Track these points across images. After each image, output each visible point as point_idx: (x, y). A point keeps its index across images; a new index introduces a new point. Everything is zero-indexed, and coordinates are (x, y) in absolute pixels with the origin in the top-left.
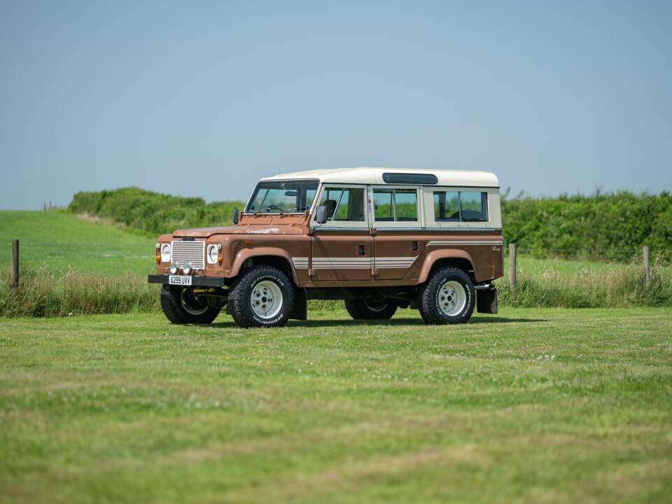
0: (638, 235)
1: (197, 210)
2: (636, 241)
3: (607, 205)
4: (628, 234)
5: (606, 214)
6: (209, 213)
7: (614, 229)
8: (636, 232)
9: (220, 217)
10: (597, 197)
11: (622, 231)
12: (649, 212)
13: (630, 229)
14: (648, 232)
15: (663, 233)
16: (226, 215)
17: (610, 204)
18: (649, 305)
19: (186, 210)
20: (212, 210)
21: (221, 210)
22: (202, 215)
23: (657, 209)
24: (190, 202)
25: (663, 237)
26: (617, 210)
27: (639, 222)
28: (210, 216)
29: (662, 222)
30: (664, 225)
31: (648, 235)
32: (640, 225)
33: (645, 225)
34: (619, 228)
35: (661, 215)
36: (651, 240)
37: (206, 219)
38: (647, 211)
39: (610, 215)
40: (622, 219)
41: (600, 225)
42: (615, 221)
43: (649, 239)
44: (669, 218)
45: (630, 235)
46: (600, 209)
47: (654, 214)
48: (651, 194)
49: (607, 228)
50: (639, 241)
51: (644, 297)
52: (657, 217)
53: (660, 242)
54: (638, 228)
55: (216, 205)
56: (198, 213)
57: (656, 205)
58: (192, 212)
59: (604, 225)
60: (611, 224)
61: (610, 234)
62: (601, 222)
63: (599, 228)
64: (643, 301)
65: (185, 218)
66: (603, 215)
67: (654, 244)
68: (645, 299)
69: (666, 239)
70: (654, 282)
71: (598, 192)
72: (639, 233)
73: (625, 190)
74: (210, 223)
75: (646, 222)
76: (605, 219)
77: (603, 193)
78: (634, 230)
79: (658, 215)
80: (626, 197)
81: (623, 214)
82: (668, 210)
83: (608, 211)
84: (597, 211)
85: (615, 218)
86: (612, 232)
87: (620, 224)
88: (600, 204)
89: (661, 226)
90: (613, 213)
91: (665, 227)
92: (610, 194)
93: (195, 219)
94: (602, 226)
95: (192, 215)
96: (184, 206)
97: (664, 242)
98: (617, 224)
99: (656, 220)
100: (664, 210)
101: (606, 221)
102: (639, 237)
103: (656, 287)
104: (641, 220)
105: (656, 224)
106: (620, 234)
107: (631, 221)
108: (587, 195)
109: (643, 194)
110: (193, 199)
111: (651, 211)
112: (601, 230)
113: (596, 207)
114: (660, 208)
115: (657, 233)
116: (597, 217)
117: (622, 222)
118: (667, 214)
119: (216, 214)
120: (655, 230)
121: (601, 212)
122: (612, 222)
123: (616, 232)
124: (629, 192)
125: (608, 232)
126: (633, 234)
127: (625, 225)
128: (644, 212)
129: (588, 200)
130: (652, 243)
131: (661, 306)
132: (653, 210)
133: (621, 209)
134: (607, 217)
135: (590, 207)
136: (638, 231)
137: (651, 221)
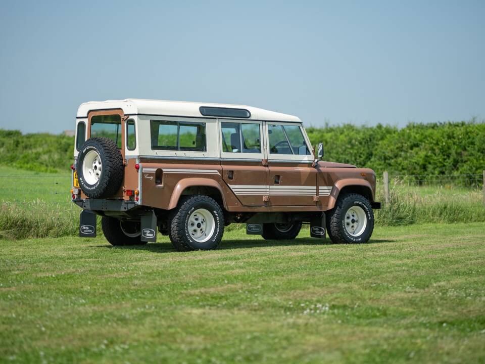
0: (362, 159)
1: (14, 140)
2: (360, 164)
3: (336, 135)
4: (353, 158)
5: (335, 142)
6: (23, 142)
7: (342, 154)
8: (360, 157)
9: (31, 145)
10: (327, 129)
11: (349, 155)
12: (370, 140)
13: (356, 154)
14: (370, 155)
15: (383, 157)
16: (35, 144)
17: (339, 134)
18: (389, 225)
19: (6, 140)
20: (25, 140)
21: (32, 140)
22: (17, 144)
23: (377, 138)
24: (9, 134)
25: (382, 160)
26: (345, 139)
27: (362, 149)
28: (24, 144)
29: (382, 148)
30: (383, 151)
31: (370, 159)
32: (363, 151)
33: (368, 151)
34: (347, 153)
35: (380, 142)
36: (372, 163)
37: (20, 146)
38: (368, 139)
39: (339, 143)
40: (349, 146)
41: (331, 151)
42: (344, 147)
43: (371, 162)
44: (387, 145)
45: (356, 159)
46: (331, 138)
47: (375, 142)
48: (369, 126)
49: (337, 153)
50: (362, 163)
51: (384, 217)
52: (377, 145)
53: (380, 165)
54: (361, 153)
55: (29, 136)
56: (14, 142)
57: (375, 135)
58: (10, 142)
59: (334, 151)
60: (340, 150)
61: (339, 158)
62: (332, 149)
63: (330, 153)
64: (384, 221)
65: (4, 147)
66: (333, 143)
67: (375, 166)
68: (385, 219)
69: (385, 162)
70: (392, 203)
71: (327, 125)
72: (363, 157)
73: (349, 123)
74: (23, 150)
75: (368, 148)
76: (335, 146)
77: (331, 125)
78: (358, 155)
79: (378, 143)
80: (350, 128)
81: (350, 142)
82: (386, 139)
83: (337, 139)
84: (328, 140)
85: (343, 145)
86: (341, 156)
87: (348, 150)
88: (330, 135)
89: (380, 151)
90: (341, 141)
91: (384, 153)
92: (336, 126)
93: (12, 147)
94: (333, 152)
95: (10, 144)
96: (4, 137)
97: (383, 165)
98: (345, 150)
99: (376, 147)
100: (382, 139)
101: (336, 147)
102: (363, 160)
103: (395, 208)
104: (364, 147)
105: (376, 150)
106: (347, 158)
107: (356, 147)
108: (318, 127)
109: (363, 126)
110: (13, 131)
111: (372, 140)
112: (332, 155)
113: (328, 136)
114: (379, 137)
115: (377, 157)
116: (329, 144)
117: (348, 148)
118: (385, 142)
119: (29, 143)
120: (376, 155)
121: (331, 140)
122: (341, 148)
123: (344, 156)
124: (352, 124)
125: (337, 156)
126: (358, 158)
127: (351, 151)
128: (367, 140)
129: (320, 131)
130: (373, 165)
131: (400, 225)
132: (374, 138)
133: (348, 138)
134: (336, 144)
135: (322, 136)
136: (362, 156)
137: (373, 147)
